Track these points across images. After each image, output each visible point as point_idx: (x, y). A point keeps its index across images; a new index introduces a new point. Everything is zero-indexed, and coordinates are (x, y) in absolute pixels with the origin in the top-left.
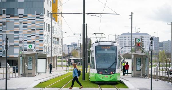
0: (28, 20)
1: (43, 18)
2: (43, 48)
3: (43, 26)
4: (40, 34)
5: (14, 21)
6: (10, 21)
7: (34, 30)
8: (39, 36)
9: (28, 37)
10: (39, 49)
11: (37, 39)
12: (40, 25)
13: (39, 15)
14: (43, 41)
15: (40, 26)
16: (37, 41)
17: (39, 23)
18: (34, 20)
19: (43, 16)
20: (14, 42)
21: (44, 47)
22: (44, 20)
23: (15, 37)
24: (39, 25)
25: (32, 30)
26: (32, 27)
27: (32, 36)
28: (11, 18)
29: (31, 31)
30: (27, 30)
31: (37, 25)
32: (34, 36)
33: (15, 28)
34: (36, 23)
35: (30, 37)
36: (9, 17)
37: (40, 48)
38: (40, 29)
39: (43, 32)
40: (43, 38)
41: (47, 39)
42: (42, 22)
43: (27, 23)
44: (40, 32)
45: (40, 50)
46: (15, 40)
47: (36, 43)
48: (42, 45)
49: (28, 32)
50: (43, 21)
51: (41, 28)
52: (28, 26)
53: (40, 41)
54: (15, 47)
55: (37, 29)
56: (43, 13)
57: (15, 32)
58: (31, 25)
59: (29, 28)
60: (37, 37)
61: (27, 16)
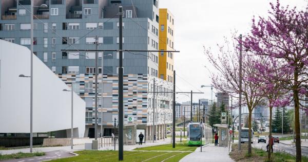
0: (129, 80)
1: (146, 79)
2: (146, 115)
3: (146, 88)
4: (143, 98)
5: (112, 82)
6: (108, 82)
7: (136, 92)
8: (141, 100)
9: (129, 101)
10: (141, 116)
11: (139, 104)
12: (144, 86)
13: (141, 74)
14: (146, 106)
15: (143, 88)
16: (139, 107)
17: (141, 85)
18: (136, 80)
19: (147, 76)
20: (112, 107)
21: (148, 113)
22: (148, 80)
23: (114, 101)
24: (141, 86)
25: (134, 92)
26: (134, 89)
27: (134, 100)
28: (109, 78)
29: (132, 94)
30: (127, 92)
31: (139, 86)
32: (136, 100)
33: (114, 91)
34: (138, 85)
35: (132, 101)
36: (106, 78)
37: (143, 115)
38: (144, 92)
39: (146, 95)
40: (146, 103)
41: (152, 103)
42: (146, 84)
43: (127, 85)
44: (143, 95)
45: (143, 118)
46: (113, 105)
47: (138, 109)
48: (146, 111)
49: (129, 95)
50: (147, 82)
51: (144, 90)
52: (129, 88)
53: (143, 106)
54: (113, 113)
55: (139, 92)
56: (147, 72)
57: (113, 95)
58: (132, 86)
59: (131, 91)
60: (138, 101)
61: (127, 76)
